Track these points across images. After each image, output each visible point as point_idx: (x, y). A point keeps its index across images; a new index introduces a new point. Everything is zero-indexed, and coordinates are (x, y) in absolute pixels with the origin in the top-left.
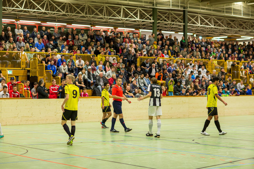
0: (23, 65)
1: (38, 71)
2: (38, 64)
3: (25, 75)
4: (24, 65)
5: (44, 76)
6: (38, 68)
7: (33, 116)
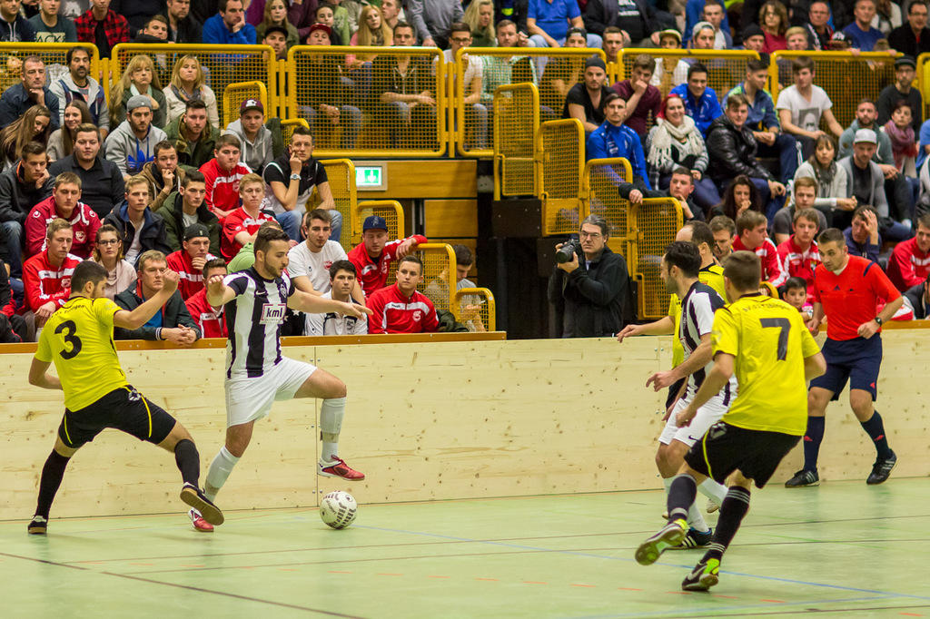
0: (447, 129)
1: (541, 166)
2: (542, 121)
3: (465, 189)
4: (456, 129)
5: (581, 194)
6: (540, 144)
7: (512, 447)
